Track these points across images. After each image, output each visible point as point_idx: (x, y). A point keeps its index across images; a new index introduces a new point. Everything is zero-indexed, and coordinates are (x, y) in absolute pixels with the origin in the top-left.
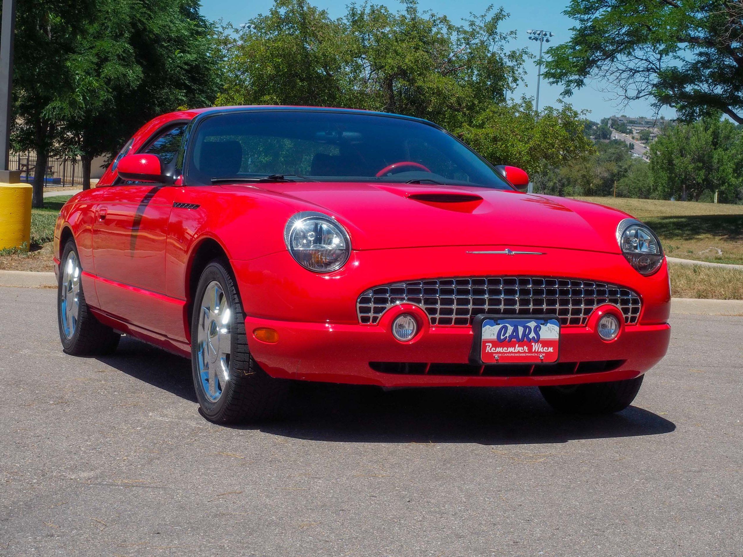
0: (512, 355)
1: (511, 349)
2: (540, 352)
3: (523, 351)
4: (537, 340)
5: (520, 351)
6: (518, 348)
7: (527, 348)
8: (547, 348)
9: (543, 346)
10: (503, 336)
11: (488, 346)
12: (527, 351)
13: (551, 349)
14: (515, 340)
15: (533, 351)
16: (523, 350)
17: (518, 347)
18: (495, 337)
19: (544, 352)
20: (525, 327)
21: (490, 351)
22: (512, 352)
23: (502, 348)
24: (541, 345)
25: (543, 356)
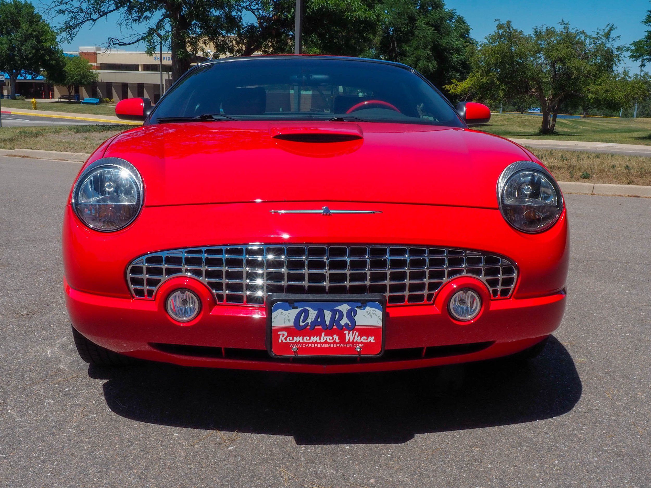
0: (316, 345)
1: (315, 339)
2: (357, 343)
3: (332, 341)
4: (353, 327)
5: (328, 341)
6: (325, 338)
7: (337, 337)
8: (366, 338)
9: (361, 335)
10: (303, 322)
11: (281, 336)
12: (337, 341)
13: (372, 339)
14: (320, 327)
15: (347, 340)
16: (333, 339)
17: (325, 335)
18: (291, 324)
19: (361, 343)
20: (334, 312)
21: (284, 341)
22: (316, 343)
23: (302, 337)
24: (357, 333)
25: (361, 348)
